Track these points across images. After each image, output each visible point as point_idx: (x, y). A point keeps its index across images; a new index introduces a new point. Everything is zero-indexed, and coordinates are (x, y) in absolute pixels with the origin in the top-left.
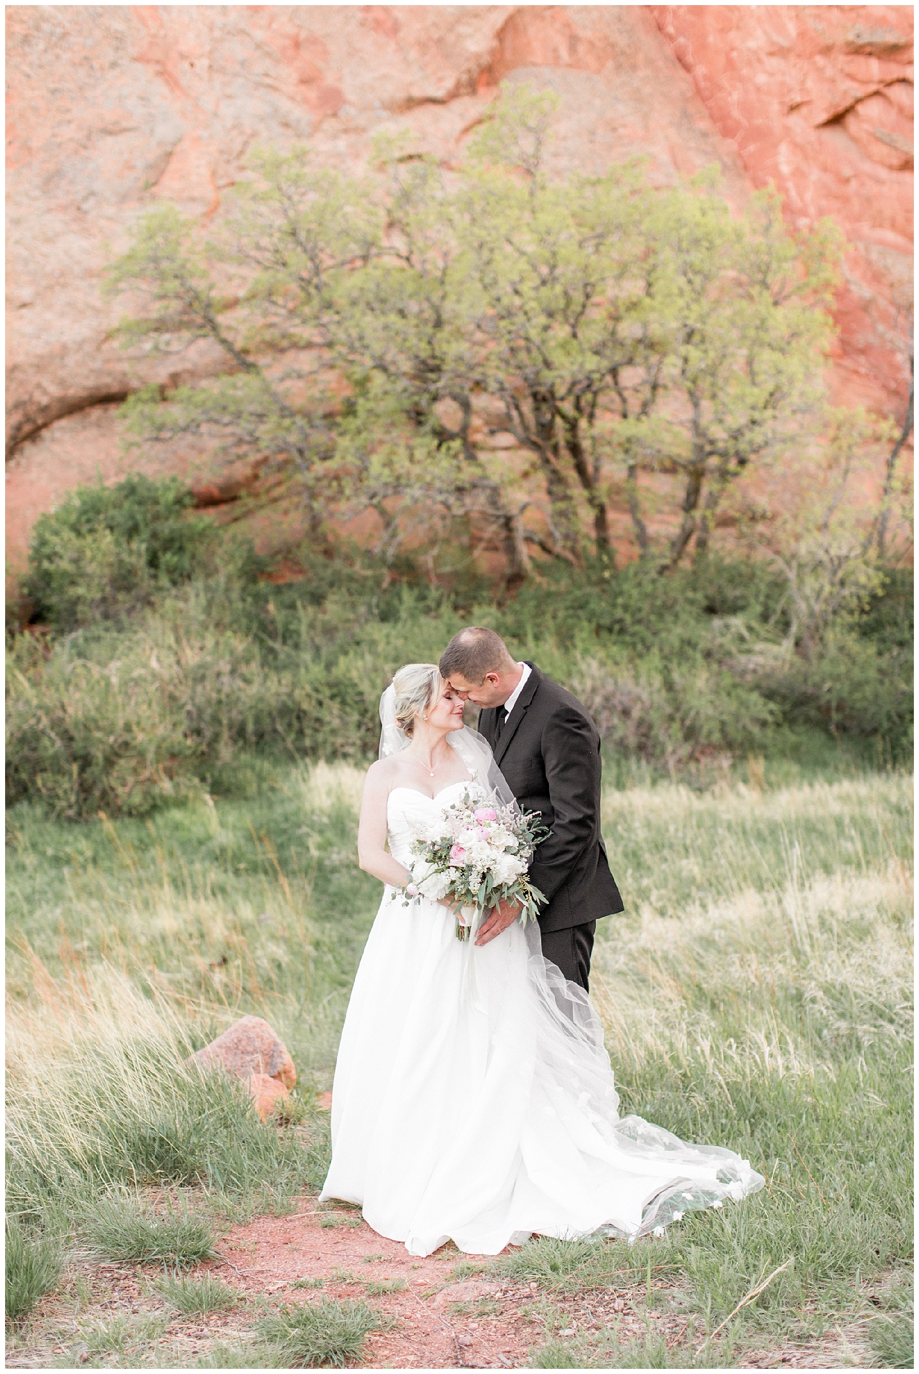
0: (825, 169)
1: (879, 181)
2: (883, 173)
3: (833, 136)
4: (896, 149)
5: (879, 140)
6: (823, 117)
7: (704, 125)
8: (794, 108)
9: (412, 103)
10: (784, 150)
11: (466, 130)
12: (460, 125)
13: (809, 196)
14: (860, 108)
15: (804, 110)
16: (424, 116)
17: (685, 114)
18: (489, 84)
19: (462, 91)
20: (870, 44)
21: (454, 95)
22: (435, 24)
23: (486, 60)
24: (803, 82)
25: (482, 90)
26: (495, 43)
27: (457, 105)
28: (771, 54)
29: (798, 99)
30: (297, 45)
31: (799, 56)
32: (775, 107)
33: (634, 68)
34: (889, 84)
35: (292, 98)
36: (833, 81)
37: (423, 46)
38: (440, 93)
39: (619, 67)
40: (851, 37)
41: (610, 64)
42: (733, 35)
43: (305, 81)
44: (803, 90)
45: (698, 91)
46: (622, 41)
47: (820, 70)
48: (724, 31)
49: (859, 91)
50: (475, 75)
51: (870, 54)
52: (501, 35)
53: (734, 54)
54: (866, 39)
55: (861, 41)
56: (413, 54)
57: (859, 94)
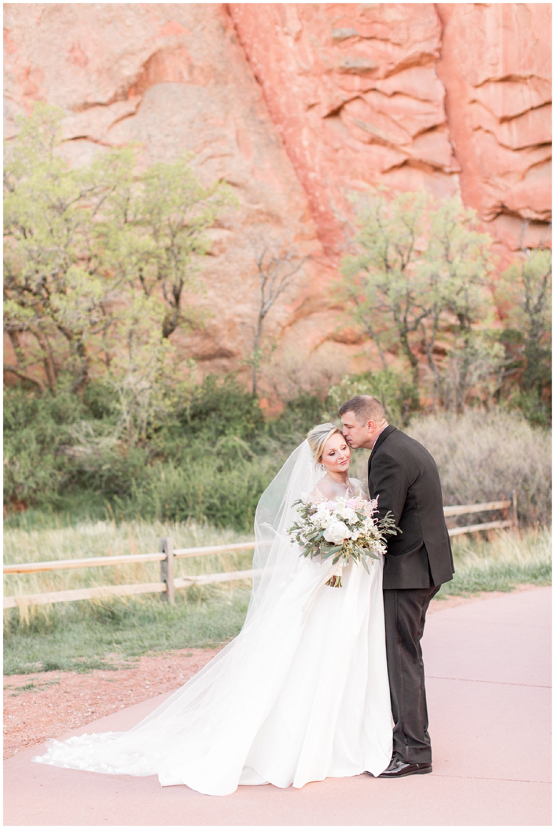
0: (326, 143)
1: (356, 151)
2: (359, 146)
3: (332, 123)
4: (366, 131)
5: (357, 126)
6: (326, 112)
7: (263, 117)
8: (311, 107)
9: (87, 106)
10: (305, 132)
11: (117, 121)
12: (113, 118)
13: (317, 159)
14: (347, 107)
15: (317, 108)
16: (93, 113)
17: (252, 110)
18: (136, 94)
19: (119, 98)
20: (354, 68)
21: (113, 100)
22: (108, 60)
23: (133, 80)
24: (316, 91)
25: (131, 98)
26: (142, 70)
27: (114, 107)
28: (300, 74)
29: (312, 101)
30: (28, 73)
31: (315, 75)
32: (301, 106)
33: (226, 83)
34: (366, 92)
35: (18, 104)
36: (331, 90)
37: (99, 72)
38: (104, 100)
39: (217, 83)
40: (342, 64)
41: (212, 81)
42: (282, 63)
43: (28, 94)
44: (316, 96)
45: (264, 97)
46: (220, 67)
47: (324, 84)
48: (279, 60)
49: (346, 96)
50: (127, 89)
51: (355, 74)
52: (146, 65)
53: (283, 75)
54: (352, 65)
55: (348, 66)
56: (94, 77)
57: (346, 98)
